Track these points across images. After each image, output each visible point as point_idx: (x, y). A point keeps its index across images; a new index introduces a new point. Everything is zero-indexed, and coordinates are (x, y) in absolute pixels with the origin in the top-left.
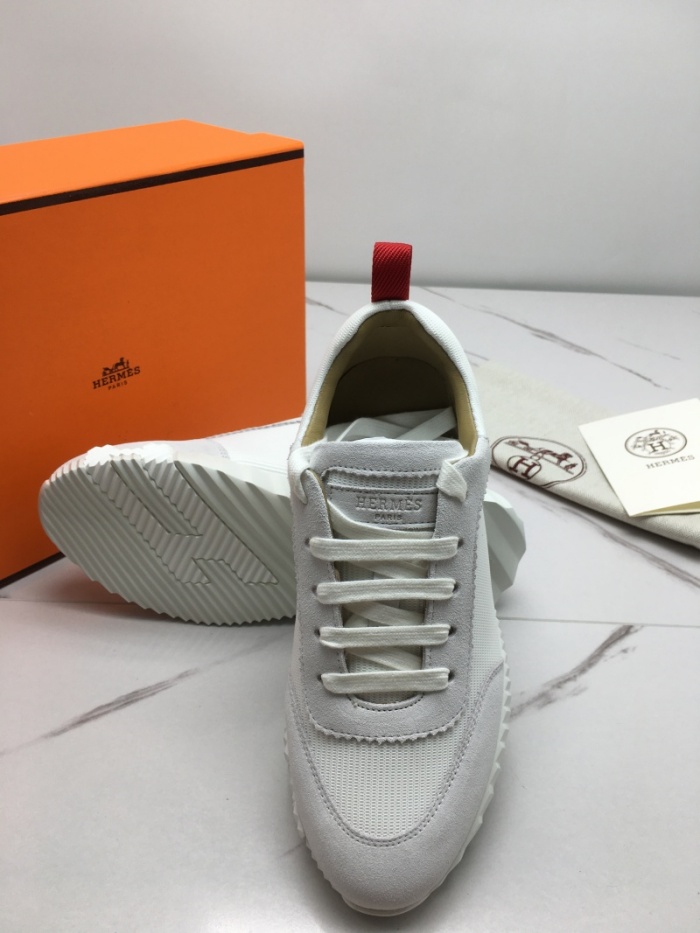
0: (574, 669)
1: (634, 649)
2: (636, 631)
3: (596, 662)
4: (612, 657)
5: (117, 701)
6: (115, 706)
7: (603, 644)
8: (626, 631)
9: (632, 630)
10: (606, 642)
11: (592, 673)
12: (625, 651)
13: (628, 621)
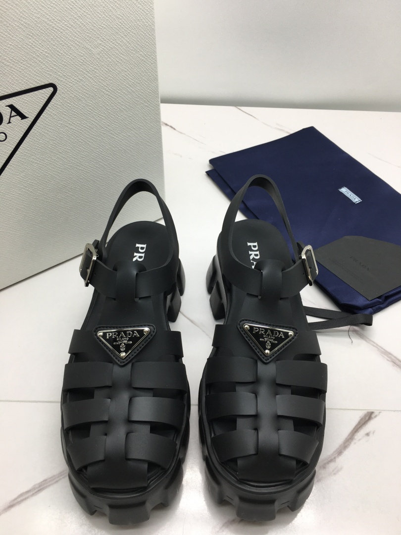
0: (336, 451)
1: (374, 432)
2: (376, 416)
3: (349, 445)
4: (360, 440)
5: (33, 489)
6: (31, 493)
7: (354, 429)
8: (369, 417)
9: (373, 416)
10: (355, 427)
11: (347, 453)
12: (368, 434)
13: (371, 408)
